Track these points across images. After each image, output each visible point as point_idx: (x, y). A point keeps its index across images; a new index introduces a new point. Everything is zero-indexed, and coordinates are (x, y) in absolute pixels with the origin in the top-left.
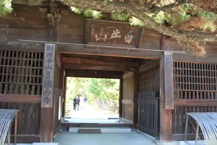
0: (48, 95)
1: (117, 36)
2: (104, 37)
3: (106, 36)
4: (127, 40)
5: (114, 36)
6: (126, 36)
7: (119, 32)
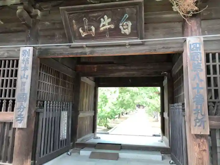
0: (22, 112)
1: (108, 26)
2: (91, 30)
3: (93, 28)
4: (124, 29)
5: (104, 27)
6: (121, 24)
7: (110, 20)
